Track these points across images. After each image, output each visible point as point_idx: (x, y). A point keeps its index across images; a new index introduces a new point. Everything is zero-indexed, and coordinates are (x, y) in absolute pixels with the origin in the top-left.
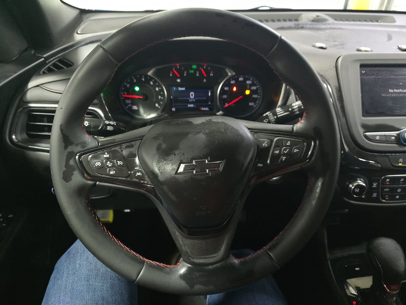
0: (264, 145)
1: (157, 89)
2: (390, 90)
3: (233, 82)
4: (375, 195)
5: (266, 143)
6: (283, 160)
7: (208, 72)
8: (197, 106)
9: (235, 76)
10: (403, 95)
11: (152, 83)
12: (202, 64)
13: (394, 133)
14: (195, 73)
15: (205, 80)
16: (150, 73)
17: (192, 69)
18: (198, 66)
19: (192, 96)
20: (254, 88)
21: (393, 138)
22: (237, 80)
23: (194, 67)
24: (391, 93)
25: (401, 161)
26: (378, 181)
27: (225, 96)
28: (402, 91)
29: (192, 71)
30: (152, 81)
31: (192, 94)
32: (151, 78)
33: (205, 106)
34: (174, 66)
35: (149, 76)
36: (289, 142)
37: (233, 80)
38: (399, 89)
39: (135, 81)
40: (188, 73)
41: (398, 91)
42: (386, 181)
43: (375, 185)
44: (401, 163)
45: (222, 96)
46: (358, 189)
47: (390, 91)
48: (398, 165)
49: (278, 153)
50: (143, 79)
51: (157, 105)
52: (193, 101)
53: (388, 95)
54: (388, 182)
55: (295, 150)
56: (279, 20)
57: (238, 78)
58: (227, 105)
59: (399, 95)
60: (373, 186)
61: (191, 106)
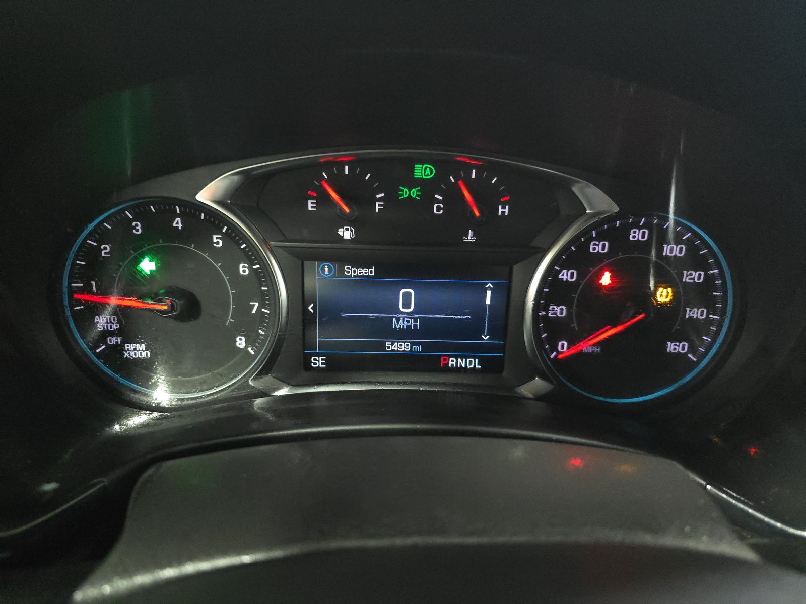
1: (243, 269)
3: (598, 247)
7: (487, 201)
8: (425, 347)
9: (611, 219)
11: (218, 241)
12: (461, 157)
14: (427, 200)
15: (470, 237)
16: (204, 196)
17: (412, 182)
18: (443, 167)
19: (407, 305)
20: (694, 276)
22: (618, 238)
23: (423, 171)
27: (559, 311)
29: (415, 193)
30: (219, 231)
31: (407, 296)
32: (214, 221)
33: (462, 351)
34: (327, 165)
35: (202, 207)
37: (599, 238)
39: (138, 228)
40: (392, 199)
45: (547, 310)
50: (178, 223)
51: (241, 342)
52: (409, 327)
57: (626, 228)
58: (563, 346)
61: (403, 347)
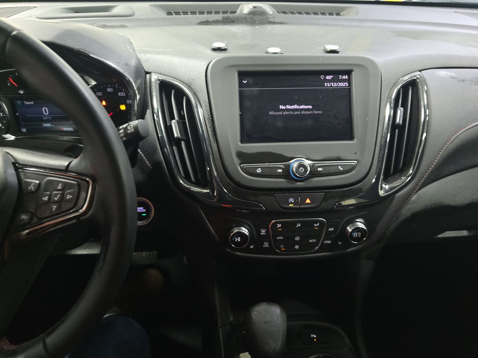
0: (30, 188)
2: (280, 106)
3: (100, 94)
4: (266, 245)
5: (33, 185)
6: (54, 210)
10: (299, 113)
13: (281, 165)
21: (280, 171)
22: (104, 91)
24: (283, 110)
25: (292, 201)
26: (266, 227)
28: (298, 107)
31: (45, 110)
36: (60, 185)
37: (98, 91)
38: (294, 104)
41: (292, 107)
42: (278, 227)
43: (263, 232)
44: (291, 203)
46: (239, 238)
47: (280, 108)
48: (289, 207)
49: (46, 200)
52: (48, 119)
53: (278, 113)
54: (279, 228)
55: (68, 196)
56: (202, 13)
57: (105, 88)
59: (294, 113)
60: (262, 234)
61: (48, 125)
